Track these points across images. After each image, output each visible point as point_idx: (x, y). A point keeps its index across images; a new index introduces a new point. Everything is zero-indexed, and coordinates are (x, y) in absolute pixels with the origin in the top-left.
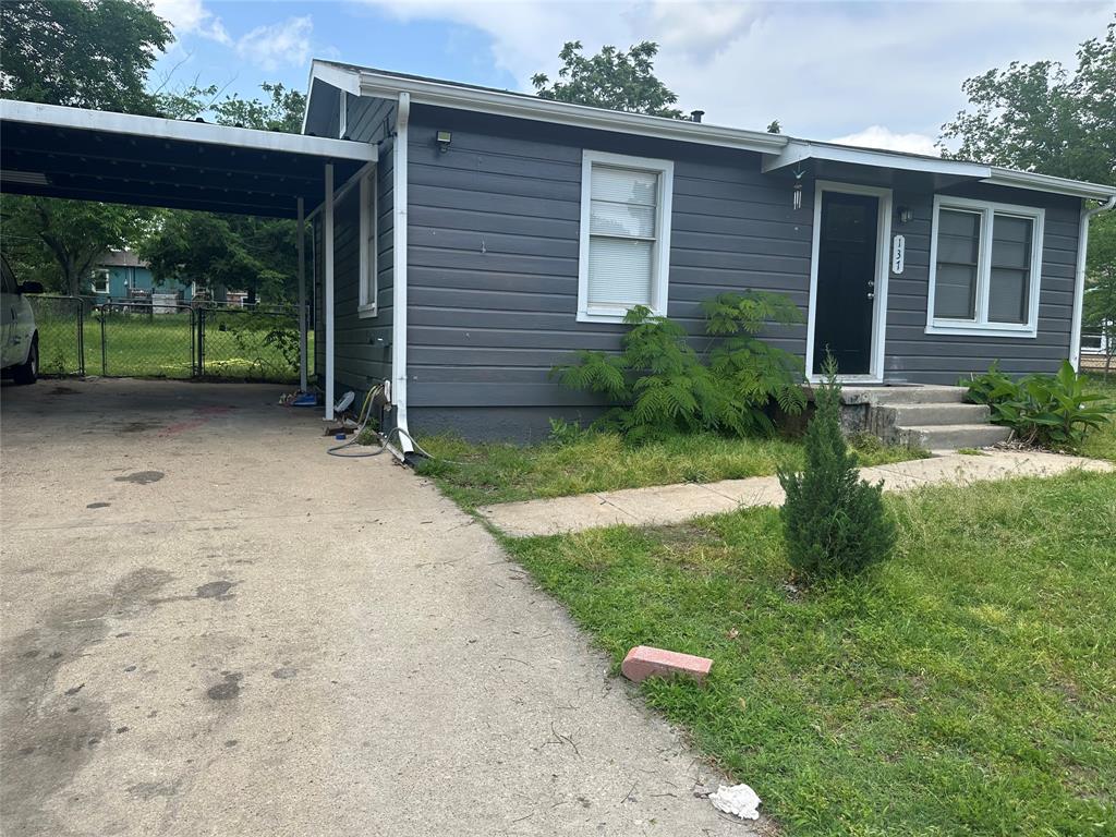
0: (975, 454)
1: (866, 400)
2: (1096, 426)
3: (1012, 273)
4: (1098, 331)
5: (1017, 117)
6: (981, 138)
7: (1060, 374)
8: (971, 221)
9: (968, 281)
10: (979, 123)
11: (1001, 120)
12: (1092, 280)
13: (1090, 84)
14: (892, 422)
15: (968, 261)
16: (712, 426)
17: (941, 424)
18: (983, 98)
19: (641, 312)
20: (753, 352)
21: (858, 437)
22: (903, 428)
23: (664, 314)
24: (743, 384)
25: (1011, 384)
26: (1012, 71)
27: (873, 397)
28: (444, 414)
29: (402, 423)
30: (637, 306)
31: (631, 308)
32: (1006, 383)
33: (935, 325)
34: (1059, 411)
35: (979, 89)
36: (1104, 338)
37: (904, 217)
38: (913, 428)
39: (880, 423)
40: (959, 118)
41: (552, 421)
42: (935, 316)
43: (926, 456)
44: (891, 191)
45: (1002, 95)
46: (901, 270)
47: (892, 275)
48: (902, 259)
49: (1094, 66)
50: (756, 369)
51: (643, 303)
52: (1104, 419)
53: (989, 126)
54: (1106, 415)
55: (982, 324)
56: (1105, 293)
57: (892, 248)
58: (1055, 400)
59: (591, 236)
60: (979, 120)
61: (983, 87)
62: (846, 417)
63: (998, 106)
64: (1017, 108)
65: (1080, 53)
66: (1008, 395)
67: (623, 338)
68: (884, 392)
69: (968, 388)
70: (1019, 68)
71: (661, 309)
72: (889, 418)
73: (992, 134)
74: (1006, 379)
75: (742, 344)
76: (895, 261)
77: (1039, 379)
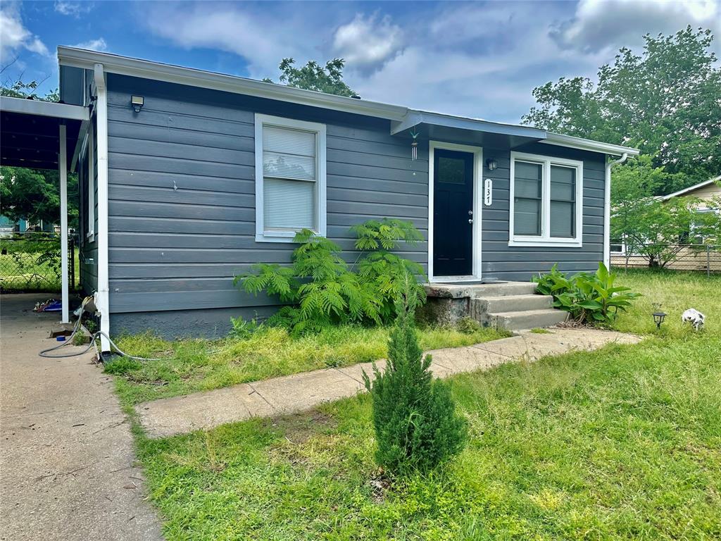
0: (543, 332)
1: (467, 295)
2: (624, 309)
3: (564, 204)
4: (619, 241)
5: (565, 111)
6: (545, 124)
7: (598, 273)
8: (536, 169)
9: (536, 211)
10: (543, 115)
11: (556, 113)
12: (614, 209)
13: (607, 92)
14: (485, 310)
15: (535, 196)
16: (357, 319)
17: (519, 311)
18: (545, 100)
19: (306, 233)
20: (388, 262)
21: (463, 321)
22: (493, 314)
23: (325, 235)
24: (382, 286)
25: (566, 280)
26: (561, 83)
27: (471, 291)
28: (144, 317)
29: (105, 327)
30: (303, 229)
31: (299, 231)
32: (562, 280)
33: (515, 240)
34: (598, 299)
35: (543, 94)
36: (623, 246)
37: (491, 166)
38: (500, 314)
39: (478, 311)
40: (532, 112)
41: (232, 320)
42: (515, 234)
43: (510, 336)
44: (482, 148)
45: (556, 98)
46: (490, 203)
47: (485, 207)
48: (491, 196)
49: (608, 81)
50: (390, 274)
51: (308, 227)
52: (628, 304)
53: (550, 117)
54: (629, 301)
55: (545, 239)
56: (622, 217)
57: (484, 188)
58: (595, 291)
59: (264, 178)
60: (543, 113)
61: (545, 93)
62: (454, 307)
63: (554, 105)
64: (565, 106)
65: (599, 73)
66: (565, 288)
67: (293, 254)
68: (479, 288)
69: (538, 284)
70: (565, 81)
71: (321, 231)
72: (483, 307)
73: (551, 121)
74: (562, 277)
75: (380, 256)
76: (486, 197)
77: (584, 276)
